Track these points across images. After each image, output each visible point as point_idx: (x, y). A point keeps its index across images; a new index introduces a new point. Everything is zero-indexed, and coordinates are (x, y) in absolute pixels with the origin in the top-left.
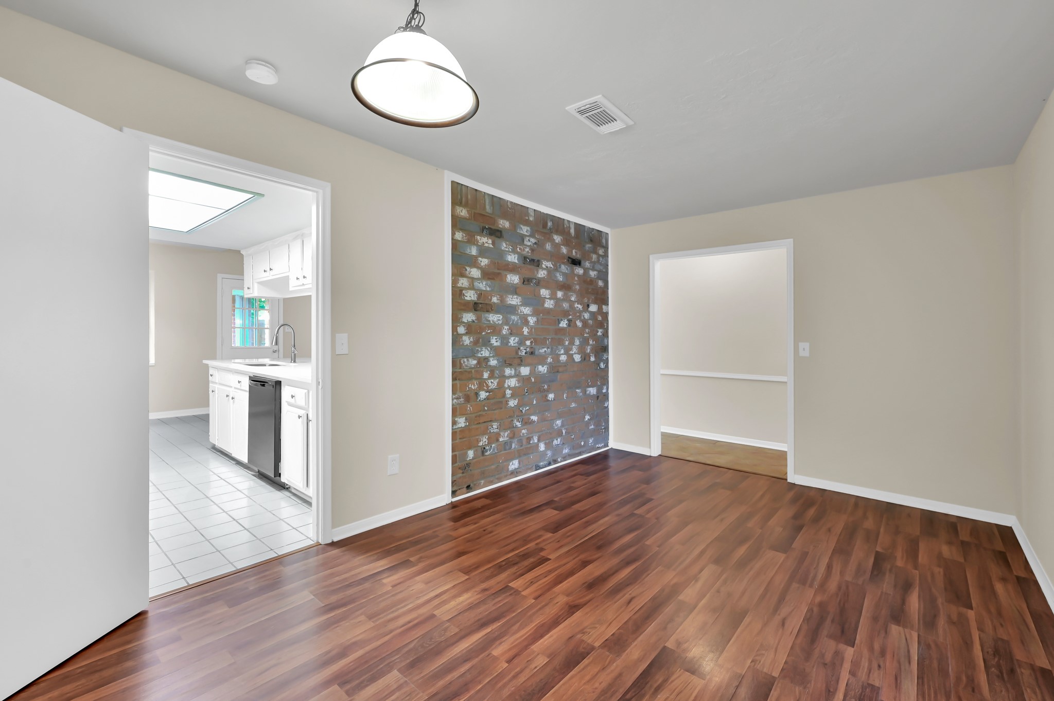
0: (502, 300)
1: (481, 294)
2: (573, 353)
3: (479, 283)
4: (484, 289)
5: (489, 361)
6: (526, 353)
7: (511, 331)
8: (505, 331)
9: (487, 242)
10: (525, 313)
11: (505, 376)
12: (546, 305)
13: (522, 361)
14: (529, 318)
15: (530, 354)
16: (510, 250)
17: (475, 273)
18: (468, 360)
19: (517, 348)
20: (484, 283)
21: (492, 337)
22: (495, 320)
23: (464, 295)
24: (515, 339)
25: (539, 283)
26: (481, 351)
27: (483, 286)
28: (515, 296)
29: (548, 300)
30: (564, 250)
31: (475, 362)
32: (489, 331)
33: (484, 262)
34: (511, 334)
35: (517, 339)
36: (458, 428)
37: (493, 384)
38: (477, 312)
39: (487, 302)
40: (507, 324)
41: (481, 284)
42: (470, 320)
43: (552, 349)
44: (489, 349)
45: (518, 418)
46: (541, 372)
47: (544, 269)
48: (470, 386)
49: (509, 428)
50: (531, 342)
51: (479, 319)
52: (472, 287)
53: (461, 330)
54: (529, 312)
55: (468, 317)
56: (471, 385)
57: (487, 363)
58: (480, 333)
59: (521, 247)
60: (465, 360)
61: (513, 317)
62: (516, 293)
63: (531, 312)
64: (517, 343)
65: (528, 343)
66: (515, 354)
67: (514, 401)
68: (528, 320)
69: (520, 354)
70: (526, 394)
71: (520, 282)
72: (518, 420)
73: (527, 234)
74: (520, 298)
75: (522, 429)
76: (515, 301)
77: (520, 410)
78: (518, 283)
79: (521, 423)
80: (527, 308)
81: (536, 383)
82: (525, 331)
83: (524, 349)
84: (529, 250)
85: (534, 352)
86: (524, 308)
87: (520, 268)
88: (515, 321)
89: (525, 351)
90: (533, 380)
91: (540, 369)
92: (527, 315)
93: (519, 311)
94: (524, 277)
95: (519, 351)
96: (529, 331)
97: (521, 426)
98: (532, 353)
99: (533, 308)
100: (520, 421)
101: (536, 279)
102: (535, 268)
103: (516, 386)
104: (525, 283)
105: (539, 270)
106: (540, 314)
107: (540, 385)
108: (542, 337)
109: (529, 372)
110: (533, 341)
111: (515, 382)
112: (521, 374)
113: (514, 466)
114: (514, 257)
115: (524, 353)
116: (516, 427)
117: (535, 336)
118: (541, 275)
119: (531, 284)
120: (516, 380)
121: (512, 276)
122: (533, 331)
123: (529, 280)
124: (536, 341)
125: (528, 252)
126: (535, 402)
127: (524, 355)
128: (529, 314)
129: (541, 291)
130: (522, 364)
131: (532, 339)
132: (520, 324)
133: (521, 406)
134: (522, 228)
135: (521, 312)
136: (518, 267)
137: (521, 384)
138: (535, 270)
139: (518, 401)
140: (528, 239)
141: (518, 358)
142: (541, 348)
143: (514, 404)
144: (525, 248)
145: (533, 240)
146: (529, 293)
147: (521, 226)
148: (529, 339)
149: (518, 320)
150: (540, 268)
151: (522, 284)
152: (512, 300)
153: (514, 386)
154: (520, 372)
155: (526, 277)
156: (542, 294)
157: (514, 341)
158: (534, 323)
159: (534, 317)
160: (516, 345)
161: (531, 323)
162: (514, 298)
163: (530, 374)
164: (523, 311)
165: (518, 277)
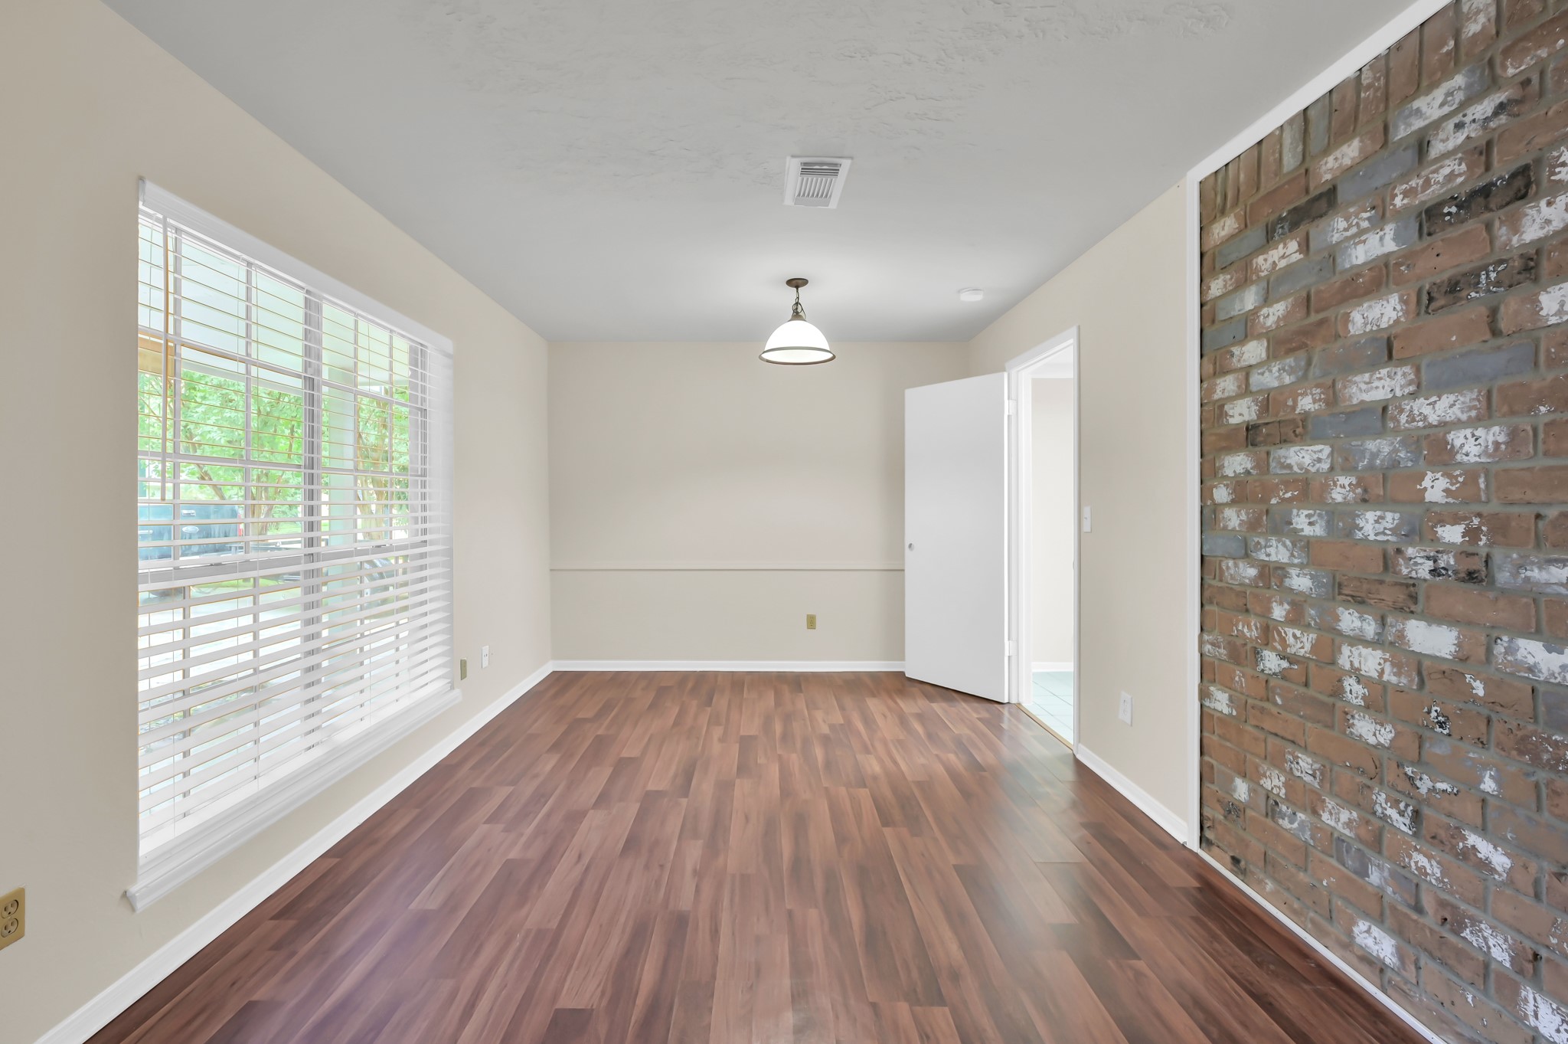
0: (1332, 398)
1: (1268, 402)
3: (1263, 374)
4: (1276, 384)
5: (1286, 575)
6: (1434, 572)
7: (1365, 491)
8: (1342, 490)
9: (1283, 257)
10: (1433, 419)
11: (1340, 633)
13: (1414, 598)
14: (1457, 438)
15: (1463, 580)
16: (1365, 224)
17: (1253, 351)
18: (1236, 565)
19: (1391, 551)
20: (1275, 369)
21: (1295, 511)
22: (1307, 461)
23: (1227, 414)
24: (1382, 518)
25: (1531, 267)
26: (1266, 547)
27: (1269, 379)
28: (1384, 372)
31: (1252, 572)
32: (1289, 495)
33: (1274, 314)
34: (1364, 501)
35: (1391, 519)
36: (1214, 709)
37: (1301, 642)
38: (1257, 449)
39: (1282, 416)
40: (1347, 470)
41: (1267, 374)
42: (1240, 470)
44: (1288, 543)
45: (1399, 796)
46: (1532, 669)
48: (1240, 628)
49: (1358, 806)
50: (1472, 534)
51: (1263, 466)
52: (1245, 391)
53: (1221, 494)
54: (1456, 413)
55: (1237, 463)
56: (1243, 627)
57: (1282, 582)
58: (1265, 500)
59: (1413, 183)
60: (1231, 563)
61: (1371, 445)
62: (1390, 356)
63: (1470, 408)
64: (1395, 531)
65: (1452, 534)
66: (1381, 569)
67: (1378, 727)
68: (1453, 445)
69: (1405, 571)
70: (1439, 730)
71: (1406, 313)
72: (1395, 804)
73: (1446, 109)
74: (1407, 369)
75: (1416, 850)
76: (1383, 387)
77: (1406, 774)
78: (1397, 322)
79: (1408, 822)
80: (1447, 400)
81: (1499, 709)
82: (1429, 489)
83: (1422, 554)
84: (1456, 167)
85: (1483, 574)
86: (1428, 402)
87: (1409, 262)
88: (1381, 457)
89: (1430, 564)
90: (1479, 689)
91: (1529, 656)
92: (1446, 426)
93: (1403, 418)
94: (1427, 287)
95: (1401, 560)
96: (1454, 488)
97: (1410, 833)
98: (1471, 576)
99: (1480, 392)
100: (1404, 811)
101: (1501, 262)
102: (1497, 217)
103: (1386, 678)
104: (1434, 305)
105: (1529, 211)
106: (1531, 409)
107: (1531, 727)
108: (1552, 513)
109: (1453, 650)
110: (1479, 529)
111: (1380, 664)
112: (1408, 644)
113: (1377, 947)
114: (1381, 239)
115: (1424, 570)
116: (1384, 818)
117: (1494, 507)
118: (1548, 222)
119: (1473, 294)
120: (1385, 660)
121: (1370, 307)
122: (1482, 486)
123: (1457, 283)
124: (1500, 528)
125: (1451, 176)
126: (1489, 785)
127: (1428, 577)
128: (1459, 420)
129: (1544, 298)
130: (1413, 608)
131: (1476, 521)
132: (1410, 464)
133: (1412, 764)
134: (1418, 111)
135: (1414, 420)
136: (1398, 265)
137: (1411, 681)
138: (1497, 223)
139: (1393, 735)
140: (1450, 125)
141: (1396, 584)
142: (1533, 563)
143: (1375, 735)
144: (1434, 172)
145: (1484, 108)
146: (1454, 338)
147: (1416, 104)
148: (1455, 520)
149: (1395, 451)
150: (1537, 197)
151: (1418, 314)
152: (1372, 388)
153: (1375, 675)
154: (1401, 635)
155: (1438, 281)
156: (1555, 307)
157: (1377, 525)
158: (1485, 452)
159: (1487, 427)
160: (1389, 538)
161: (1467, 455)
162: (1380, 379)
163: (1462, 658)
164: (1421, 413)
165: (1394, 299)
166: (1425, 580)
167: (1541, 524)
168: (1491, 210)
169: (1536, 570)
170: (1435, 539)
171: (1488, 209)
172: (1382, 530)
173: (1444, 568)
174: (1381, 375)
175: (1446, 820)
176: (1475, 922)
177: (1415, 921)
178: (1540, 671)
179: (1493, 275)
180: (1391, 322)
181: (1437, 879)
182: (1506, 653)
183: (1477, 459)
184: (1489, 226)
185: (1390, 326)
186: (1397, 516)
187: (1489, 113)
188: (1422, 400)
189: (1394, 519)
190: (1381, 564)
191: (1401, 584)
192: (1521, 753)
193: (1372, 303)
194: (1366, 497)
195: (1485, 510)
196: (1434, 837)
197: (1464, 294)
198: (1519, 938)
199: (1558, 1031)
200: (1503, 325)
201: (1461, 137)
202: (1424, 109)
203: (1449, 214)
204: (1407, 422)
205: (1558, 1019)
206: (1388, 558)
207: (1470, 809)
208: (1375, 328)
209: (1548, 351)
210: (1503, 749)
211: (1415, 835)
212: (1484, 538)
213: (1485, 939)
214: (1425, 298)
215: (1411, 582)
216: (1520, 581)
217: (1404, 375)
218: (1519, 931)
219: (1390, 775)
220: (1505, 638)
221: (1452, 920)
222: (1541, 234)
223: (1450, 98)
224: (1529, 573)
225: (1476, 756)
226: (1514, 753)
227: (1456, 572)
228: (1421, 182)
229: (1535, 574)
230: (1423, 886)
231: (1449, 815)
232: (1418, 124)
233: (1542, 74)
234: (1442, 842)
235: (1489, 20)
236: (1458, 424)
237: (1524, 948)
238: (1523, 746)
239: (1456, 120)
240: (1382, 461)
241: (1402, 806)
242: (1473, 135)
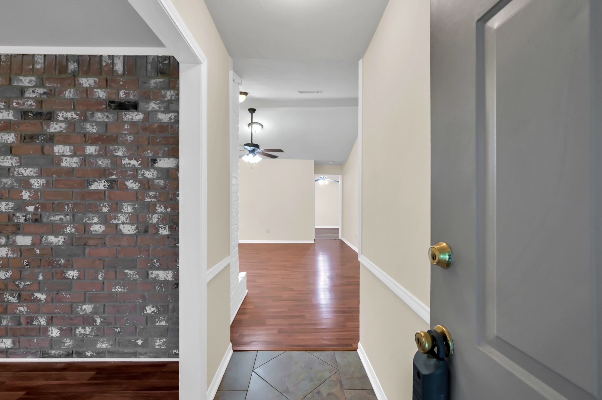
2: (120, 222)
6: (25, 220)
7: (2, 195)
10: (25, 174)
12: (64, 164)
13: (19, 229)
14: (33, 181)
15: (34, 222)
16: (2, 107)
19: (11, 215)
24: (8, 204)
25: (52, 139)
28: (9, 157)
29: (68, 158)
30: (101, 94)
35: (11, 205)
43: (73, 216)
45: (13, 292)
46: (51, 243)
47: (61, 122)
50: (36, 208)
54: (32, 174)
59: (19, 101)
61: (4, 180)
62: (11, 152)
63: (36, 173)
64: (12, 208)
65: (31, 209)
66: (7, 221)
67: (6, 272)
68: (31, 183)
69: (16, 221)
70: (26, 267)
71: (17, 140)
72: (12, 295)
73: (29, 85)
74: (17, 158)
75: (19, 306)
76: (9, 162)
77: (16, 284)
78: (13, 142)
79: (16, 299)
80: (29, 170)
81: (43, 256)
82: (24, 195)
83: (22, 215)
84: (33, 103)
85: (39, 219)
86: (24, 169)
87: (18, 125)
88: (8, 184)
89: (24, 218)
90: (38, 252)
91: (51, 240)
92: (29, 177)
93: (16, 173)
94: (24, 135)
95: (14, 217)
96: (31, 195)
97: (17, 302)
98: (36, 220)
99: (39, 169)
100: (15, 296)
101: (44, 135)
102: (44, 122)
103: (9, 256)
104: (26, 141)
105: (51, 124)
106: (52, 175)
107: (51, 258)
108: (56, 202)
109: (31, 242)
110: (38, 207)
111: (7, 252)
112: (17, 243)
113: (5, 345)
114: (8, 114)
115: (22, 220)
116: (8, 301)
117: (42, 201)
118: (56, 129)
119: (37, 141)
120: (9, 250)
121: (4, 135)
122: (39, 195)
123: (32, 137)
124: (44, 207)
125: (31, 105)
126: (41, 278)
127: (23, 222)
128: (33, 176)
129: (55, 147)
130: (18, 232)
131: (38, 205)
132: (18, 187)
133: (18, 280)
134: (21, 80)
135: (19, 174)
136: (14, 125)
137: (18, 255)
138: (44, 124)
139: (11, 273)
140: (31, 90)
141: (13, 225)
142: (52, 216)
143: (5, 275)
144: (26, 101)
145: (41, 91)
146: (32, 152)
147: (21, 78)
148: (31, 205)
149: (13, 183)
150: (53, 121)
151: (21, 142)
152: (4, 162)
153: (5, 256)
154: (14, 241)
155: (27, 134)
156: (57, 151)
157: (6, 207)
158: (40, 186)
159: (41, 179)
160: (10, 211)
161: (35, 186)
162: (8, 159)
163: (33, 244)
164: (21, 172)
165: (13, 135)
166: (22, 223)
167: (54, 205)
168: (42, 120)
169: (53, 217)
170: (26, 210)
171: (41, 119)
172: (8, 208)
173: (28, 219)
174: (8, 158)
175: (28, 293)
176: (36, 318)
177: (19, 328)
178: (53, 243)
179: (43, 138)
180: (12, 142)
181: (26, 312)
182: (45, 240)
183: (38, 188)
184: (41, 124)
185: (11, 143)
186: (13, 204)
187: (42, 93)
188: (22, 168)
189: (12, 205)
190: (7, 219)
191: (14, 225)
192: (49, 266)
193: (5, 134)
194: (2, 197)
195: (40, 202)
196: (25, 300)
197: (35, 140)
198: (48, 315)
199: (57, 333)
200: (45, 152)
201: (34, 95)
202: (23, 81)
203: (30, 115)
204: (17, 174)
205: (57, 330)
206: (10, 217)
207: (36, 287)
208: (6, 142)
209: (56, 161)
210: (44, 267)
211: (19, 302)
212: (40, 209)
213: (39, 321)
214: (23, 138)
215: (18, 224)
216: (49, 220)
217: (16, 159)
218: (48, 313)
219: (10, 287)
220: (45, 236)
221: (30, 320)
222: (54, 131)
223: (31, 82)
224: (51, 218)
225: (37, 271)
226: (47, 266)
227: (32, 220)
228: (22, 102)
229: (52, 218)
230: (21, 316)
231: (29, 291)
232: (21, 84)
233: (55, 90)
234: (27, 300)
235: (42, 67)
236: (33, 177)
237: (49, 317)
238: (50, 264)
239: (33, 89)
240: (8, 186)
241: (14, 295)
242: (37, 96)
